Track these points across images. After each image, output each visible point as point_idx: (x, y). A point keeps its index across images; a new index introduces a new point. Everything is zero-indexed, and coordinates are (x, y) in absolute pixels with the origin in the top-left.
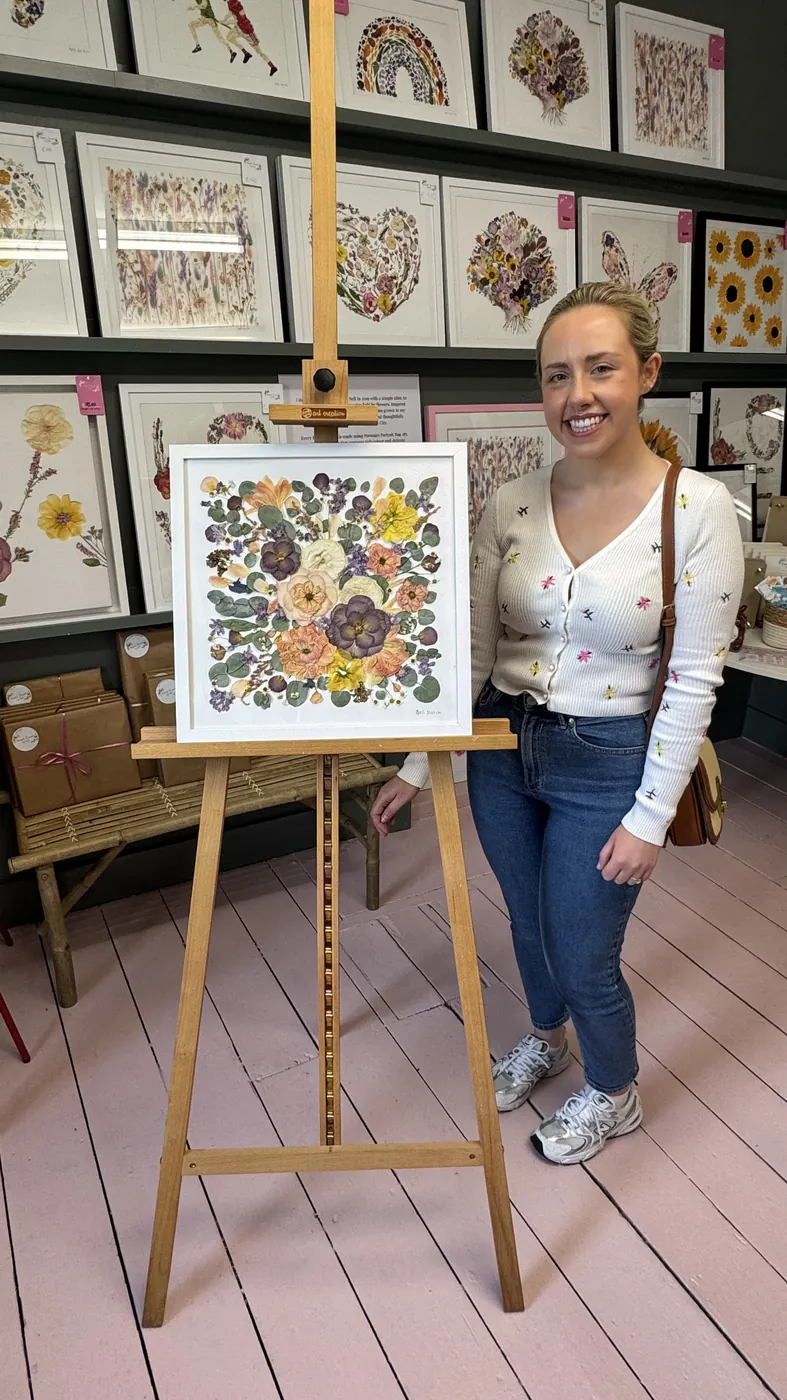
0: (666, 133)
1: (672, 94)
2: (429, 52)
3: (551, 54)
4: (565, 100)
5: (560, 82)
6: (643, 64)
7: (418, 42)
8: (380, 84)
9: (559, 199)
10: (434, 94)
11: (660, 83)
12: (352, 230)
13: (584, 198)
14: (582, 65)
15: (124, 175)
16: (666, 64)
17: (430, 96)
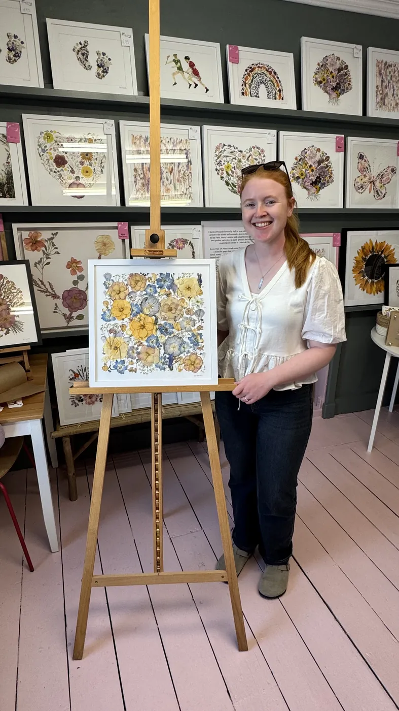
0: (391, 105)
1: (395, 87)
2: (275, 77)
3: (334, 73)
4: (340, 94)
5: (338, 86)
6: (380, 74)
7: (270, 73)
8: (252, 93)
9: (336, 139)
10: (277, 96)
11: (389, 83)
12: (234, 157)
13: (349, 137)
14: (349, 77)
15: (138, 137)
16: (392, 73)
17: (275, 96)
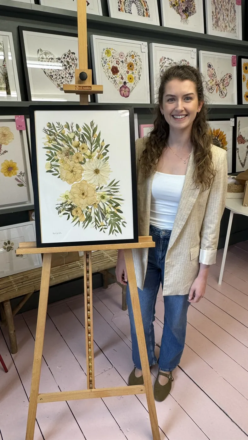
0: (222, 27)
1: (224, 13)
4: (188, 16)
5: (187, 9)
6: (214, 3)
8: (126, 10)
10: (145, 13)
11: (220, 10)
14: (194, 3)
16: (222, 3)
17: (143, 14)
